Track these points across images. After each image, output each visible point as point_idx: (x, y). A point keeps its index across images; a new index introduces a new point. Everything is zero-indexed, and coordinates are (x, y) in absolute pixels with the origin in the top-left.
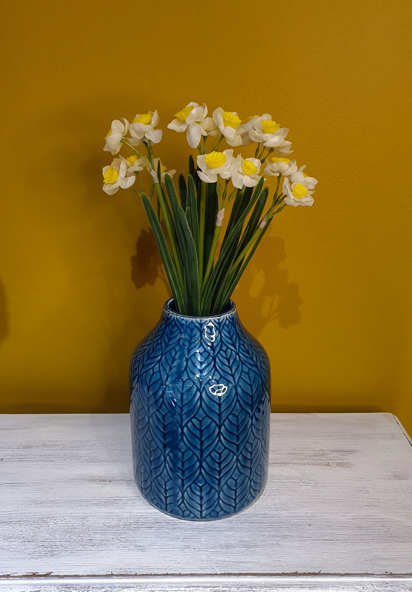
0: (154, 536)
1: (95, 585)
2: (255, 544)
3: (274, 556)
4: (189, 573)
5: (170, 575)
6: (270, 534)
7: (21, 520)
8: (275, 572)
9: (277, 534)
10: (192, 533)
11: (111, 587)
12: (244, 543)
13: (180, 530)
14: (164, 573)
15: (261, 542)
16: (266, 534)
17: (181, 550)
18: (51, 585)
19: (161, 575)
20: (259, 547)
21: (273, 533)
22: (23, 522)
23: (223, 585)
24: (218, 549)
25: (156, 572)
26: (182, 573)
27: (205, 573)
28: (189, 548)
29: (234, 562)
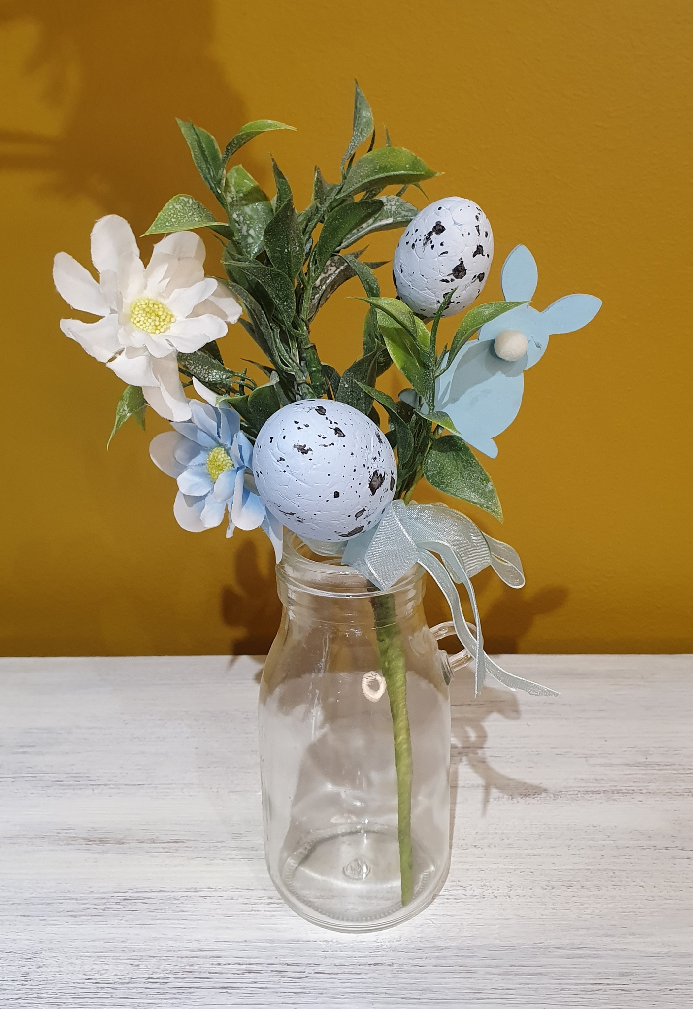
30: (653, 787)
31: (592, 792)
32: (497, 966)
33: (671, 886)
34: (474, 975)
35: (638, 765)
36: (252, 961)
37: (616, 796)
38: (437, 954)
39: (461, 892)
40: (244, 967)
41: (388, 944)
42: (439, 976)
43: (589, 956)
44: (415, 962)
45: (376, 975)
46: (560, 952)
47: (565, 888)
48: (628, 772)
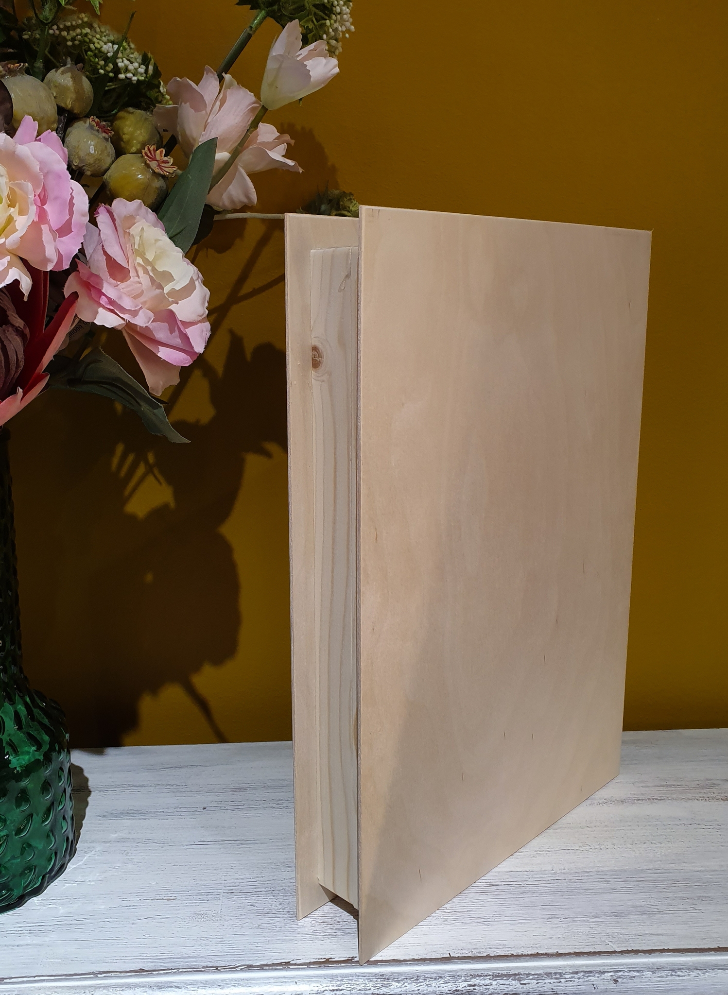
0: (494, 904)
1: (427, 974)
2: (658, 909)
3: (694, 925)
4: (571, 952)
5: (542, 954)
6: (675, 895)
7: (273, 889)
8: (706, 947)
9: (687, 895)
10: (552, 897)
11: (453, 976)
12: (639, 909)
13: (533, 895)
14: (533, 953)
15: (665, 907)
16: (670, 895)
17: (545, 920)
18: (358, 976)
19: (528, 955)
20: (666, 914)
21: (680, 894)
22: (278, 892)
23: (630, 968)
24: (603, 917)
25: (519, 952)
26: (560, 951)
27: (597, 951)
28: (557, 918)
29: (635, 935)
30: (674, 796)
31: (642, 800)
32: (619, 878)
33: (698, 842)
34: (609, 882)
35: (663, 786)
36: (491, 881)
37: (655, 801)
38: (587, 874)
39: (588, 847)
40: (489, 883)
41: (560, 871)
42: (591, 883)
43: (666, 873)
44: (577, 878)
45: (559, 884)
46: (649, 871)
47: (643, 844)
48: (658, 789)
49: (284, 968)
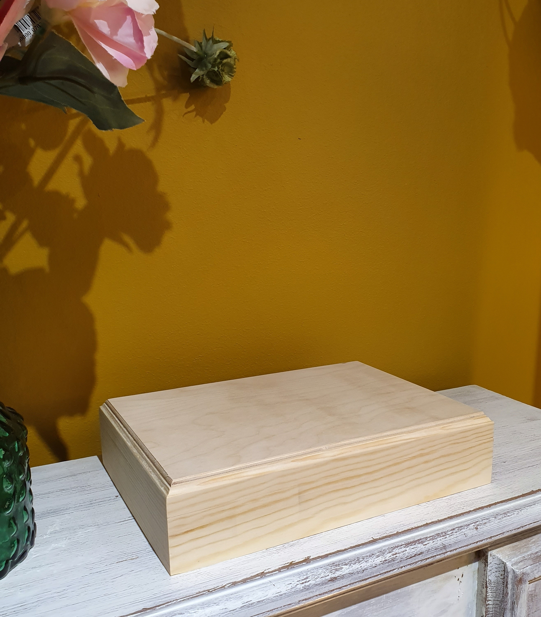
1: (363, 554)
5: (430, 523)
8: (517, 495)
11: (381, 551)
14: (424, 524)
18: (317, 568)
19: (422, 526)
26: (440, 519)
27: (460, 513)
49: (261, 577)
